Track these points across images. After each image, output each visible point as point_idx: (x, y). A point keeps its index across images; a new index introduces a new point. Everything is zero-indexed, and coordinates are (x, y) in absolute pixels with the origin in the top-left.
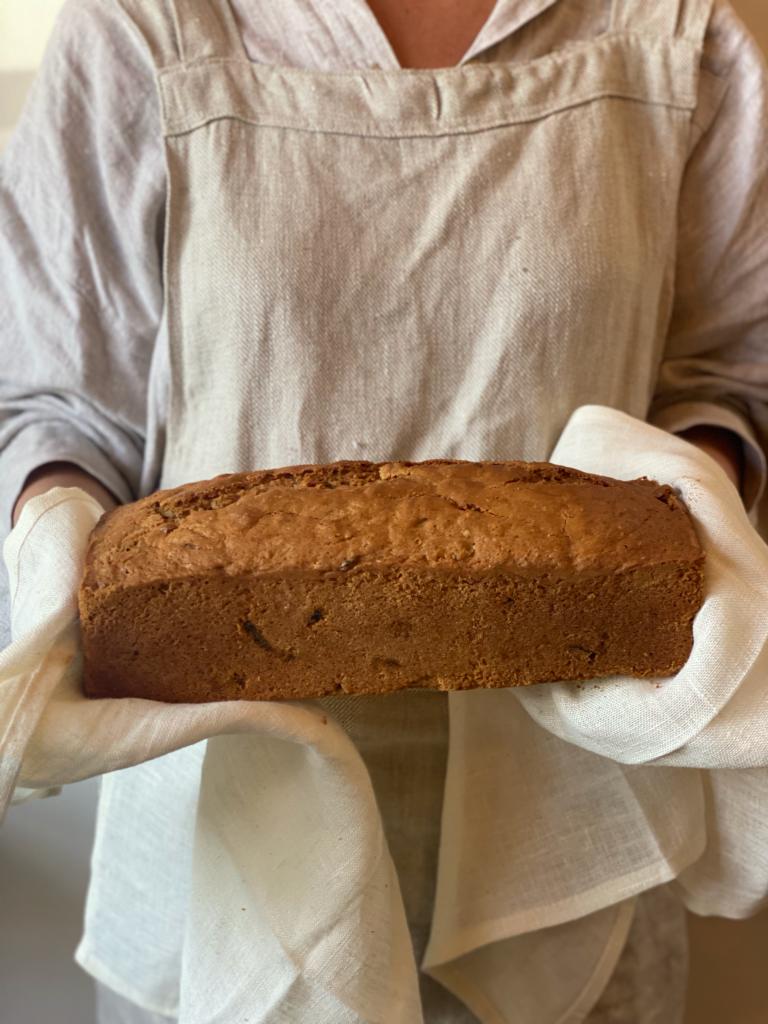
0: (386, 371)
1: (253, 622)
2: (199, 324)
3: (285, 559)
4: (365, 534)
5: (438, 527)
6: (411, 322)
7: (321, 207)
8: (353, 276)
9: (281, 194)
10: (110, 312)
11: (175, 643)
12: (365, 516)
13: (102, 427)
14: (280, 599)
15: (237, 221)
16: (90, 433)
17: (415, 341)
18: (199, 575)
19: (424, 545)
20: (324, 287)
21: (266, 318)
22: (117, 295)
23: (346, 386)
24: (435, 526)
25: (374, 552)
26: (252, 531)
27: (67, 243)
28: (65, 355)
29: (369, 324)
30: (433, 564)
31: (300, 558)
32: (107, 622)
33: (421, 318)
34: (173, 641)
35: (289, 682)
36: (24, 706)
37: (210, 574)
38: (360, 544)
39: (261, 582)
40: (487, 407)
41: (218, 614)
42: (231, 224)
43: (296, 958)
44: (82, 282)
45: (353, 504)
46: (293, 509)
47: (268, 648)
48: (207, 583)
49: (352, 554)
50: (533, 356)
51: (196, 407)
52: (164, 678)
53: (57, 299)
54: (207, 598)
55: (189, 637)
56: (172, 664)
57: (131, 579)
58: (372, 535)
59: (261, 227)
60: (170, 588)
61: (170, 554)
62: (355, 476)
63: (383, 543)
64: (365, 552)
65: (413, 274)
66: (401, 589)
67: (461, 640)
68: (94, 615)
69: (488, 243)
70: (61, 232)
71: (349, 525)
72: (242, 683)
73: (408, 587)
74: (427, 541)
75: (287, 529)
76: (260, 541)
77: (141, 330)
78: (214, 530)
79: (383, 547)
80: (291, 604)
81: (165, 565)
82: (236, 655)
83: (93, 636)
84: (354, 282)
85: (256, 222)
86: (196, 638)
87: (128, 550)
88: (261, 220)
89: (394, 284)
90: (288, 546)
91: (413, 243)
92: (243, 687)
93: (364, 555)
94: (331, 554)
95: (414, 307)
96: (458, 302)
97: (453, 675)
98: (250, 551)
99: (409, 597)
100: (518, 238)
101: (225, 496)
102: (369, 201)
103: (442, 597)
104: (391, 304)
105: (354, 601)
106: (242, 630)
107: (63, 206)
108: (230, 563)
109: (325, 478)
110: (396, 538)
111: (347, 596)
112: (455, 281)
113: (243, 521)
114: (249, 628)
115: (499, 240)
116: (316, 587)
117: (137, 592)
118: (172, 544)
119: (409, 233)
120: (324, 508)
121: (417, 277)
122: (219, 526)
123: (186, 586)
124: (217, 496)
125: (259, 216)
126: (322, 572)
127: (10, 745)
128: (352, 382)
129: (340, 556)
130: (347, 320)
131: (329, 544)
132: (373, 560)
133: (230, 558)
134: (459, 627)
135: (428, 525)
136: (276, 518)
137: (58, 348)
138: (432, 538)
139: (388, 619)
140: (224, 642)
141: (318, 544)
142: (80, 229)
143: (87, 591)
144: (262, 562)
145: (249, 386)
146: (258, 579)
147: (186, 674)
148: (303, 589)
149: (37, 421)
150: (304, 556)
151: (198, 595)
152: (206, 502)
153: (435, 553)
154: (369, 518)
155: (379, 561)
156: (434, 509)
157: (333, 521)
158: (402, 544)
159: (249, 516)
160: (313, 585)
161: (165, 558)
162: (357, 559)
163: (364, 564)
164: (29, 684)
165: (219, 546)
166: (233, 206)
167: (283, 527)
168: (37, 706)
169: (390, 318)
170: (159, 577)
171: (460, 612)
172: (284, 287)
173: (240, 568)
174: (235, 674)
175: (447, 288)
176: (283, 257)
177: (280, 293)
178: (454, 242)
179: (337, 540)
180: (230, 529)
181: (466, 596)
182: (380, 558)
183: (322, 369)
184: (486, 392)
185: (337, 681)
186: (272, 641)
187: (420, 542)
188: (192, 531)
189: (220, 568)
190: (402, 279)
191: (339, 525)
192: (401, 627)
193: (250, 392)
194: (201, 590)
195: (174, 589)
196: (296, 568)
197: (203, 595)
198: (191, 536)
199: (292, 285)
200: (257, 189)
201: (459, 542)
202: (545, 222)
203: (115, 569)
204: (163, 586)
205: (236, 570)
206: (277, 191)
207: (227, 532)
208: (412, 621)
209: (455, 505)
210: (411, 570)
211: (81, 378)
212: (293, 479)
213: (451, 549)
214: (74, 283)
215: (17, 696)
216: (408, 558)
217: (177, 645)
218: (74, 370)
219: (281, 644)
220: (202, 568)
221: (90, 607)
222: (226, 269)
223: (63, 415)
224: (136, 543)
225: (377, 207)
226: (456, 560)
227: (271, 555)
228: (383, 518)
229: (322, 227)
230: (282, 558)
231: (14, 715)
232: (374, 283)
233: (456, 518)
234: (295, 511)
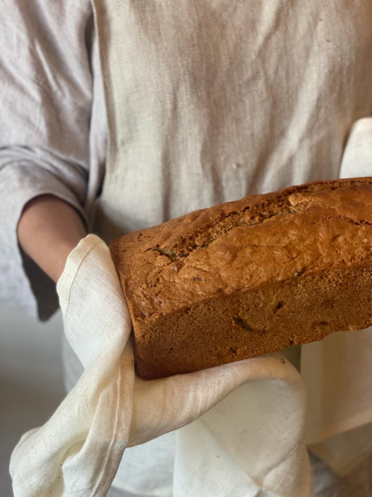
0: (248, 118)
1: (242, 318)
2: (128, 102)
3: (260, 278)
4: (305, 252)
5: (347, 240)
6: (261, 84)
7: (198, 15)
8: (223, 58)
9: (170, 8)
10: (59, 94)
11: (195, 339)
12: (302, 240)
13: (56, 163)
14: (257, 301)
15: (146, 32)
16: (47, 167)
17: (265, 96)
18: (209, 298)
19: (341, 253)
20: (208, 69)
21: (175, 94)
22: (63, 83)
23: (226, 131)
24: (345, 239)
25: (313, 263)
26: (236, 263)
27: (25, 52)
28: (34, 125)
29: (236, 89)
30: (349, 264)
31: (269, 276)
32: (153, 336)
33: (267, 80)
34: (194, 338)
35: (263, 346)
36: (121, 406)
37: (216, 296)
38: (303, 259)
39: (246, 294)
40: (310, 130)
41: (221, 317)
42: (142, 34)
43: (258, 481)
44: (39, 77)
45: (291, 232)
46: (256, 242)
47: (250, 329)
48: (214, 302)
49: (300, 268)
50: (335, 95)
51: (125, 151)
52: (188, 360)
53: (22, 89)
54: (214, 310)
55: (203, 334)
56: (194, 351)
57: (165, 307)
58: (309, 252)
59: (163, 33)
60: (192, 309)
61: (186, 286)
62: (276, 206)
63: (317, 256)
64: (307, 264)
65: (260, 52)
66: (329, 281)
67: (364, 303)
68: (146, 334)
69: (303, 24)
70: (18, 45)
71: (294, 248)
72: (235, 352)
73: (334, 280)
74: (342, 250)
75: (257, 257)
76: (242, 269)
77: (81, 103)
78: (210, 265)
79: (317, 259)
80: (263, 303)
81: (185, 295)
82: (232, 338)
83: (145, 346)
84: (225, 63)
85: (158, 30)
86: (207, 334)
87: (155, 286)
88: (161, 28)
89: (248, 61)
90: (260, 269)
91: (256, 31)
92: (236, 354)
93: (308, 266)
94: (287, 269)
95: (262, 74)
96: (288, 67)
97: (359, 323)
98: (237, 276)
99: (335, 285)
100: (321, 20)
101: (203, 235)
102: (225, 6)
103: (354, 281)
104: (248, 74)
105: (301, 293)
106: (235, 323)
107: (18, 27)
108: (226, 287)
109: (259, 211)
110: (324, 252)
111: (298, 292)
112: (285, 52)
113: (228, 256)
114: (239, 321)
115: (309, 23)
116: (279, 291)
117: (172, 316)
118: (186, 279)
119: (253, 24)
120: (275, 238)
121: (262, 54)
122: (212, 262)
123: (202, 306)
124: (197, 236)
125: (159, 26)
126: (283, 282)
127: (119, 434)
128: (230, 128)
129: (293, 270)
130: (223, 88)
131: (285, 263)
132: (313, 268)
133: (226, 284)
134: (363, 296)
135: (341, 239)
136: (248, 251)
137: (28, 121)
138: (345, 247)
139: (322, 299)
140: (224, 332)
141: (279, 264)
142: (32, 42)
143: (139, 320)
144: (246, 282)
145: (167, 138)
146: (244, 293)
147: (202, 354)
148: (272, 293)
149: (10, 163)
150: (272, 274)
151: (209, 309)
152: (191, 242)
153: (350, 257)
154: (304, 240)
155: (316, 268)
156: (342, 228)
157: (283, 247)
158: (329, 255)
159: (230, 253)
160: (277, 290)
161: (183, 289)
162: (304, 270)
163: (308, 272)
164: (119, 390)
165: (217, 276)
166: (141, 21)
167: (254, 256)
168: (128, 404)
169: (248, 83)
170: (185, 304)
171: (364, 288)
172: (184, 74)
173: (233, 288)
174: (231, 348)
175: (280, 58)
176: (181, 53)
177: (182, 78)
178: (282, 27)
179: (289, 259)
180: (221, 264)
181: (368, 278)
182: (317, 266)
183: (211, 123)
184: (309, 121)
185: (291, 339)
186: (252, 325)
187: (339, 251)
188: (195, 267)
189: (220, 290)
190: (254, 57)
191: (288, 248)
192: (329, 303)
193: (167, 142)
194: (210, 307)
195: (194, 309)
196: (268, 282)
197: (212, 309)
198: (196, 271)
199: (189, 72)
200: (154, 6)
201: (362, 248)
202: (336, 7)
203: (151, 301)
204: (187, 309)
205: (231, 290)
206: (167, 6)
207: (219, 266)
208: (336, 298)
209: (352, 221)
210: (336, 270)
211: (46, 139)
212: (239, 215)
213: (358, 252)
214: (34, 78)
215: (115, 401)
216: (333, 263)
217: (196, 340)
218: (41, 134)
219: (259, 326)
220: (210, 293)
221: (143, 330)
222: (144, 65)
223: (28, 158)
224: (158, 280)
225: (231, 9)
226: (362, 259)
227: (251, 277)
228: (312, 239)
229: (200, 28)
230: (258, 277)
231: (117, 414)
232: (237, 61)
233: (357, 232)
234: (257, 244)
